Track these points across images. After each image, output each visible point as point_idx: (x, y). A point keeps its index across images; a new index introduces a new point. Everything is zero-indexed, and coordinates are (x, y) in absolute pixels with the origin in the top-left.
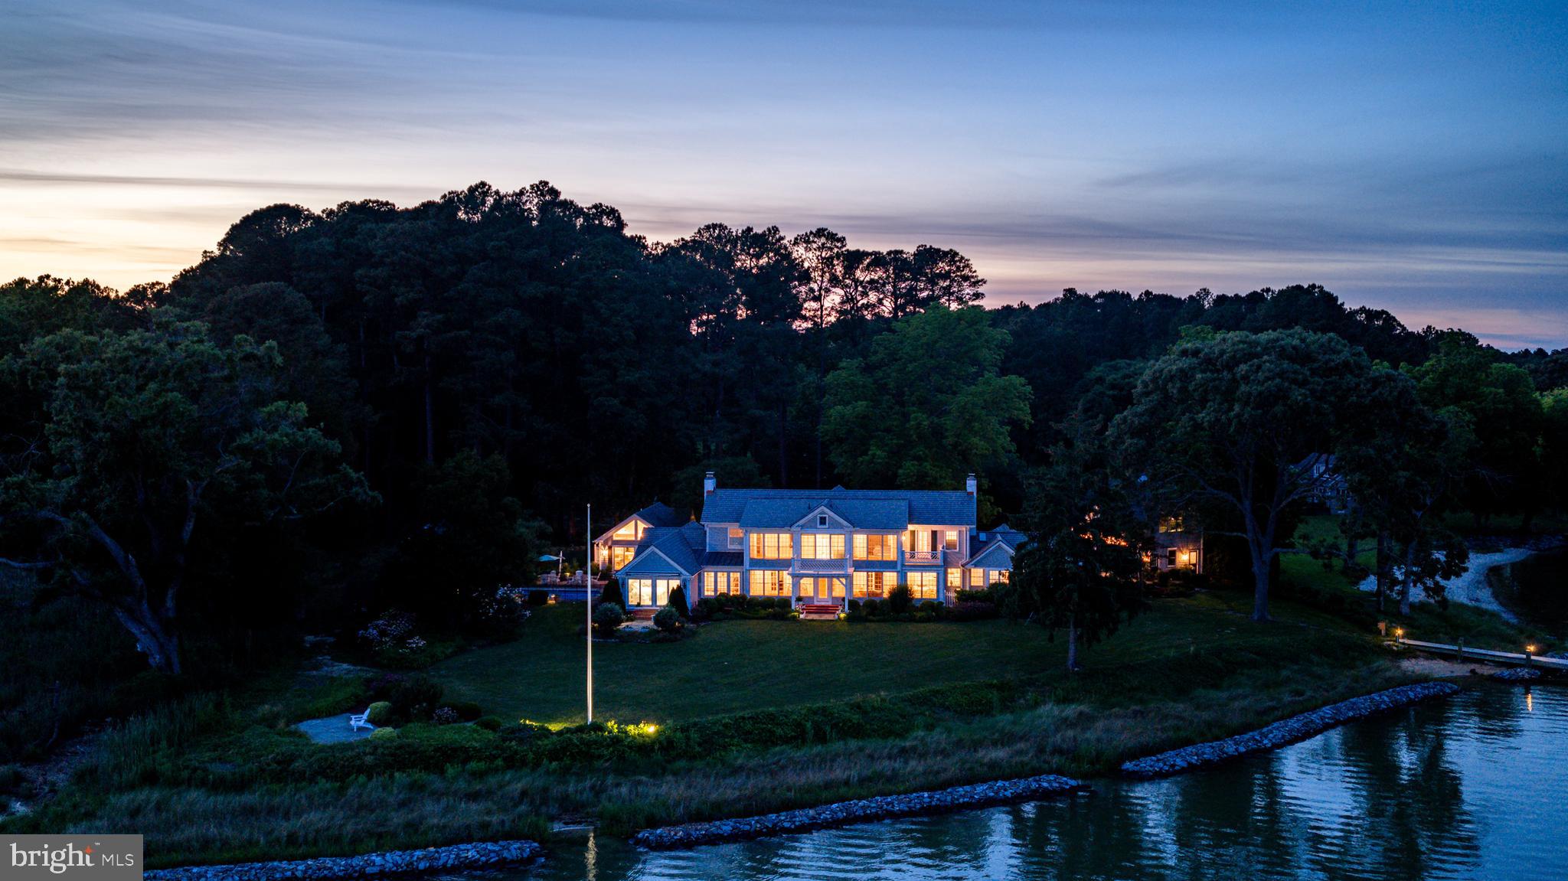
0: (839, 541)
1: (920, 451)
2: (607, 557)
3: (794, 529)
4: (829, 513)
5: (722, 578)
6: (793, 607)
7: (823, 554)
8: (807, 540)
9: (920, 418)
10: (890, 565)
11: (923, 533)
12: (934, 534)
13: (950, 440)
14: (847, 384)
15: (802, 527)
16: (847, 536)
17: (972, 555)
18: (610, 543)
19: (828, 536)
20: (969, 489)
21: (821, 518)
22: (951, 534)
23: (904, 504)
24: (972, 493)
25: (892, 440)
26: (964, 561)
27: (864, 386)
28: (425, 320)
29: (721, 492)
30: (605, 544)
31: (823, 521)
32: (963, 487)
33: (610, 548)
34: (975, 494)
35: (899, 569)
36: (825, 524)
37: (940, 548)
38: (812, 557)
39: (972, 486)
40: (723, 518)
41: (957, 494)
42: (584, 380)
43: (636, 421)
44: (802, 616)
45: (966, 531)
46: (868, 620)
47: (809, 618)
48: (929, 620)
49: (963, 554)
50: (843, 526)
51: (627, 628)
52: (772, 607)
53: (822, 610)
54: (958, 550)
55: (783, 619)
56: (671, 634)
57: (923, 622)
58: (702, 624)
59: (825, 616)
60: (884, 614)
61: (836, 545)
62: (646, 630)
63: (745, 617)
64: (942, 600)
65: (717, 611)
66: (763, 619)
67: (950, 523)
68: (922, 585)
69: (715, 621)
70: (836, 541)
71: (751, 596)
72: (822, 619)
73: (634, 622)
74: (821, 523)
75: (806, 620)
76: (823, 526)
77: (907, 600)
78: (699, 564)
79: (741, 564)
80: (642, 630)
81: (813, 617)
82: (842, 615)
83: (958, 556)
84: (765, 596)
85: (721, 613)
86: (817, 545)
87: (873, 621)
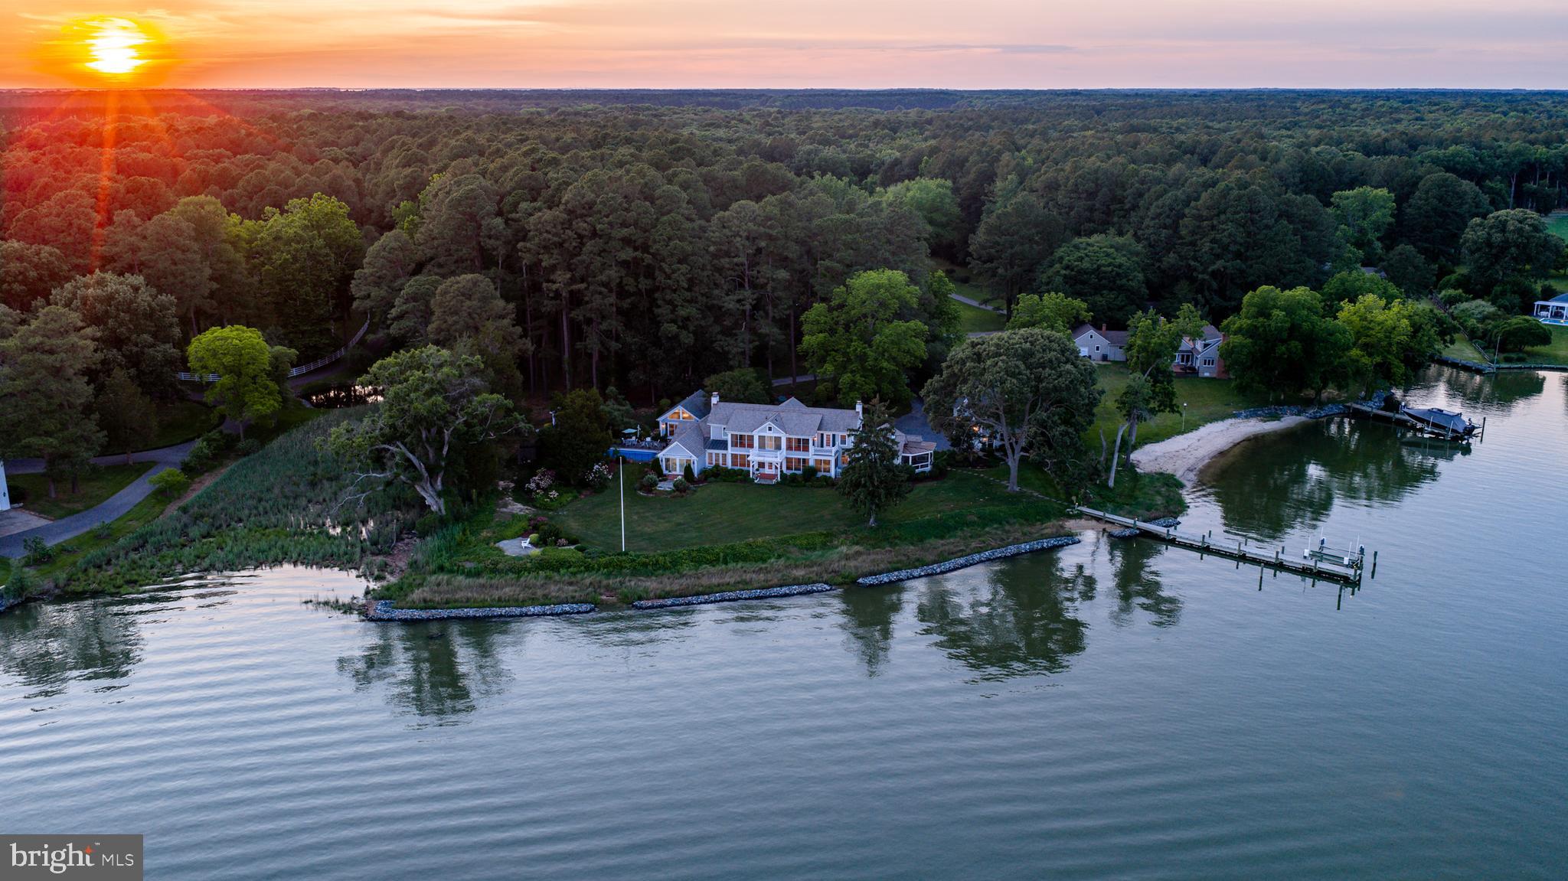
2: (664, 429)
3: (754, 432)
4: (773, 425)
5: (717, 454)
6: (751, 478)
7: (770, 446)
8: (761, 438)
9: (857, 345)
10: (806, 454)
11: (827, 436)
12: (834, 436)
13: (870, 362)
14: (815, 321)
15: (759, 431)
16: (783, 438)
18: (665, 421)
19: (773, 437)
20: (857, 410)
21: (769, 427)
22: (843, 436)
23: (820, 417)
24: (859, 412)
25: (839, 358)
27: (825, 323)
28: (560, 277)
29: (722, 404)
30: (663, 419)
32: (854, 408)
33: (666, 424)
34: (861, 413)
35: (810, 456)
36: (771, 430)
37: (837, 443)
38: (764, 447)
39: (859, 408)
40: (720, 422)
41: (851, 412)
42: (657, 311)
43: (687, 338)
44: (755, 481)
45: (852, 435)
46: (789, 486)
47: (759, 483)
48: (822, 486)
49: (849, 447)
50: (781, 433)
51: (660, 487)
52: (741, 475)
53: (768, 477)
54: (847, 445)
55: (745, 483)
56: (680, 493)
57: (818, 487)
58: (701, 485)
59: (768, 481)
60: (798, 482)
61: (777, 442)
62: (670, 489)
63: (725, 481)
64: (833, 475)
65: (711, 477)
66: (735, 482)
67: (842, 431)
68: (823, 466)
69: (709, 483)
70: (777, 439)
71: (731, 466)
72: (766, 483)
73: (667, 481)
74: (769, 430)
75: (757, 484)
76: (770, 432)
77: (812, 476)
78: (705, 448)
79: (727, 449)
80: (667, 489)
81: (762, 481)
82: (776, 483)
83: (846, 447)
84: (738, 466)
85: (713, 478)
86: (767, 441)
87: (792, 486)
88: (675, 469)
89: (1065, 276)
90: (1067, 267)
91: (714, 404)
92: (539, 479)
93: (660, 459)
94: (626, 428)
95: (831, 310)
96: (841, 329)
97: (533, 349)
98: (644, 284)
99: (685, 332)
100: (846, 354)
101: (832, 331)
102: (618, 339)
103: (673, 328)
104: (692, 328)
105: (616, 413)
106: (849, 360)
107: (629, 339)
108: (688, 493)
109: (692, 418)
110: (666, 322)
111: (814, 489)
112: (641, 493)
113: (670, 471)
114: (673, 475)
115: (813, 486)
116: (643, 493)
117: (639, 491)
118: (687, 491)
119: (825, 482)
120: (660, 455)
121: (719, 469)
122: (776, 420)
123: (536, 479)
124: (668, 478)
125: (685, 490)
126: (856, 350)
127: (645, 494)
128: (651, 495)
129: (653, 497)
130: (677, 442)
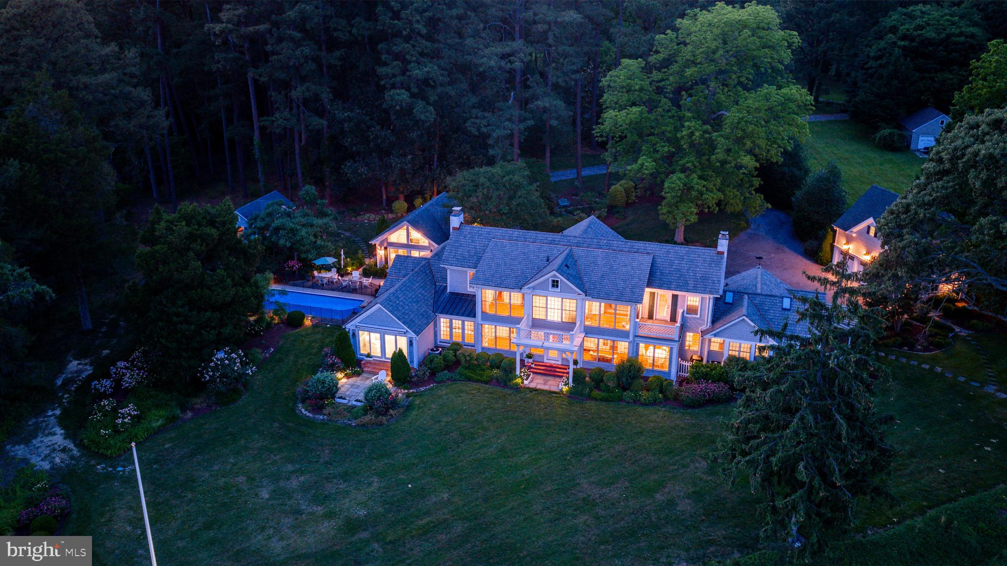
0: (571, 305)
1: (689, 160)
2: (383, 256)
3: (525, 289)
4: (560, 278)
5: (457, 323)
6: (518, 372)
7: (554, 316)
8: (538, 301)
9: (693, 128)
10: (624, 335)
11: (664, 297)
12: (675, 298)
13: (718, 155)
14: (623, 87)
15: (534, 288)
16: (579, 302)
17: (714, 320)
18: (385, 245)
19: (560, 299)
20: (720, 249)
21: (553, 281)
22: (693, 300)
23: (649, 259)
24: (722, 253)
25: (663, 147)
26: (704, 327)
27: (641, 89)
28: (229, 12)
29: (468, 228)
30: (381, 244)
31: (555, 284)
32: (715, 246)
33: (386, 248)
34: (725, 255)
35: (631, 338)
36: (557, 286)
37: (680, 311)
38: (544, 318)
39: (723, 245)
40: (463, 262)
41: (708, 252)
42: (381, 70)
43: (425, 113)
44: (526, 382)
45: (709, 299)
46: (590, 397)
47: (533, 385)
48: (654, 403)
49: (704, 321)
50: (575, 292)
51: (340, 398)
52: (498, 368)
53: (551, 371)
54: (698, 316)
55: (506, 386)
56: (376, 417)
57: (647, 405)
58: (422, 389)
59: (550, 383)
60: (608, 390)
61: (568, 309)
62: (359, 404)
63: (469, 379)
64: (673, 377)
65: (443, 370)
66: (486, 383)
67: (695, 290)
68: (654, 357)
69: (439, 383)
70: (568, 305)
71: (483, 348)
72: (546, 388)
73: (360, 378)
74: (553, 286)
75: (529, 388)
76: (555, 289)
77: (634, 378)
78: (434, 312)
79: (474, 316)
80: (355, 403)
81: (538, 383)
82: (565, 389)
83: (699, 321)
84: (496, 349)
85: (446, 371)
86: (549, 306)
87: (596, 399)
88: (376, 352)
89: (904, 48)
90: (904, 37)
91: (454, 228)
92: (126, 368)
93: (351, 333)
94: (320, 256)
95: (648, 69)
96: (665, 103)
98: (361, 27)
99: (420, 104)
100: (674, 141)
101: (651, 105)
102: (321, 112)
103: (403, 96)
104: (433, 98)
105: (303, 232)
106: (679, 149)
107: (341, 115)
108: (391, 415)
109: (424, 241)
110: (393, 86)
111: (640, 409)
112: (303, 410)
113: (369, 356)
114: (375, 364)
115: (636, 401)
116: (306, 410)
117: (300, 405)
118: (391, 412)
119: (661, 392)
120: (350, 326)
121: (458, 353)
122: (566, 266)
123: (121, 368)
124: (365, 369)
125: (387, 409)
126: (692, 134)
127: (309, 412)
128: (321, 417)
129: (323, 423)
130: (378, 305)
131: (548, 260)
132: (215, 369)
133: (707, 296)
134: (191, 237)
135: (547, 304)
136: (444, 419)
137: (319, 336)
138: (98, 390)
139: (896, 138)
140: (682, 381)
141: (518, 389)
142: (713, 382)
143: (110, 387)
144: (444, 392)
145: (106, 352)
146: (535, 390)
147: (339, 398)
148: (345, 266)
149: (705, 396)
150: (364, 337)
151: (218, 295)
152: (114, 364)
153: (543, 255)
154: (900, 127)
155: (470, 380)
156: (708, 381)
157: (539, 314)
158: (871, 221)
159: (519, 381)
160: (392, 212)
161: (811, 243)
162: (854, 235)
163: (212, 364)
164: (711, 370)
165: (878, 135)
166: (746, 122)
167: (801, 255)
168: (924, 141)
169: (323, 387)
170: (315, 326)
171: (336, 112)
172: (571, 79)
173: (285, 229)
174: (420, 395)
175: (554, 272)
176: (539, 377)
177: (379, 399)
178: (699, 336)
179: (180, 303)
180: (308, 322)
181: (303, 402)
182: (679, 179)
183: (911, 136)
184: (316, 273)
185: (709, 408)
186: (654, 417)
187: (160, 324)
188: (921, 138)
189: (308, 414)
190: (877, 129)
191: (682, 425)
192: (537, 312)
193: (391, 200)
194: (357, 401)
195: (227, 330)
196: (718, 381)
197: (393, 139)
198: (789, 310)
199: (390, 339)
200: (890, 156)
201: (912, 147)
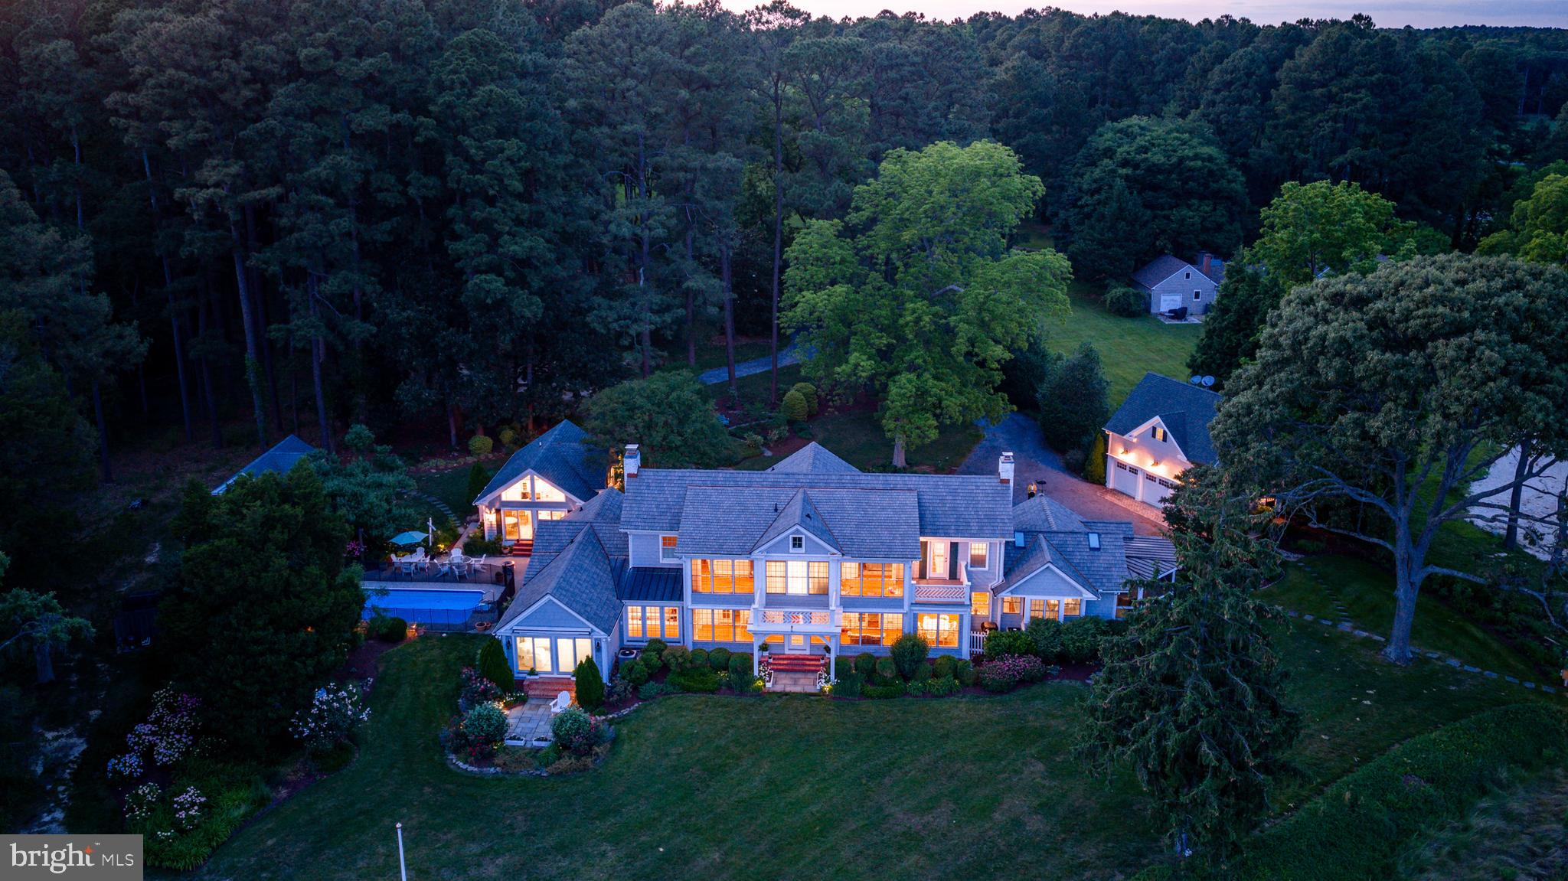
0: (820, 570)
1: (917, 355)
2: (494, 523)
3: (756, 554)
4: (805, 534)
5: (653, 611)
6: (756, 673)
7: (798, 587)
8: (775, 569)
9: (917, 311)
10: (895, 603)
11: (938, 548)
12: (954, 547)
14: (818, 259)
15: (768, 551)
16: (833, 564)
17: (1008, 572)
19: (805, 564)
20: (1003, 476)
21: (795, 539)
22: (979, 547)
23: (912, 499)
24: (1008, 481)
25: (880, 338)
26: (994, 584)
27: (843, 261)
28: (216, 171)
29: (649, 473)
30: (490, 506)
31: (797, 543)
32: (994, 471)
33: (498, 511)
34: (1011, 484)
35: (906, 609)
36: (801, 546)
37: (962, 564)
38: (782, 591)
39: (1006, 469)
40: (651, 523)
41: (984, 482)
42: (454, 247)
43: (529, 307)
44: (769, 685)
45: (1000, 543)
46: (863, 695)
47: (779, 688)
48: (950, 693)
49: (994, 574)
50: (826, 552)
51: (514, 738)
52: (725, 668)
53: (797, 665)
54: (987, 568)
55: (742, 693)
56: (578, 759)
57: (942, 697)
58: (625, 712)
59: (802, 681)
60: (886, 683)
61: (816, 575)
62: (543, 744)
63: (687, 690)
64: (966, 654)
65: (647, 681)
66: (712, 692)
67: (978, 534)
68: (938, 630)
69: (644, 700)
70: (816, 569)
71: (695, 643)
72: (798, 689)
73: (527, 706)
74: (794, 546)
75: (774, 692)
76: (798, 550)
77: (918, 662)
78: (620, 598)
79: (680, 597)
80: (536, 743)
81: (784, 684)
82: (827, 687)
83: (988, 576)
84: (714, 643)
85: (652, 683)
86: (789, 575)
87: (872, 698)
88: (544, 664)
89: (1127, 178)
90: (1125, 163)
91: (630, 476)
92: (154, 733)
93: (504, 642)
94: (400, 530)
95: (849, 232)
96: (875, 277)
97: (143, 348)
98: (421, 185)
99: (523, 293)
101: (856, 281)
102: (366, 313)
103: (496, 284)
104: (537, 283)
105: (372, 497)
107: (394, 315)
108: (597, 754)
109: (558, 495)
110: (477, 271)
111: (934, 703)
112: (461, 764)
113: (533, 672)
114: (543, 683)
115: (926, 694)
116: (466, 762)
117: (453, 756)
118: (596, 749)
119: (956, 677)
120: (502, 632)
121: (665, 653)
122: (808, 516)
123: (147, 735)
124: (531, 693)
125: (590, 746)
126: (918, 320)
127: (471, 764)
128: (492, 769)
129: (496, 778)
130: (549, 597)
131: (776, 510)
132: (320, 717)
133: (997, 540)
134: (269, 522)
135: (786, 571)
136: (673, 751)
137: (436, 652)
138: (121, 773)
139: (1132, 300)
140: (977, 659)
141: (762, 695)
142: (1020, 656)
143: (138, 766)
144: (658, 713)
145: (95, 713)
146: (786, 694)
147: (511, 739)
148: (435, 543)
149: (1014, 676)
150: (524, 645)
151: (313, 605)
152: (131, 731)
153: (768, 504)
154: (1133, 283)
155: (688, 692)
156: (1013, 656)
157: (776, 587)
158: (1156, 420)
159: (760, 683)
160: (469, 453)
161: (1075, 455)
162: (1135, 440)
163: (314, 711)
164: (1015, 640)
165: (1108, 297)
166: (995, 300)
167: (1063, 472)
168: (1166, 301)
169: (489, 726)
170: (424, 638)
171: (388, 311)
172: (728, 247)
173: (344, 496)
174: (623, 720)
175: (798, 527)
176: (783, 675)
177: (577, 733)
178: (988, 595)
179: (260, 623)
180: (412, 632)
181: (456, 751)
182: (910, 381)
183: (1150, 296)
184: (393, 557)
185: (1022, 691)
186: (956, 712)
187: (230, 658)
188: (1163, 298)
189: (470, 768)
190: (1105, 288)
191: (996, 719)
192: (773, 585)
193: (465, 436)
194: (538, 740)
195: (330, 658)
196: (1027, 653)
197: (474, 345)
198: (1098, 549)
199: (565, 645)
200: (1128, 324)
201: (1153, 310)
